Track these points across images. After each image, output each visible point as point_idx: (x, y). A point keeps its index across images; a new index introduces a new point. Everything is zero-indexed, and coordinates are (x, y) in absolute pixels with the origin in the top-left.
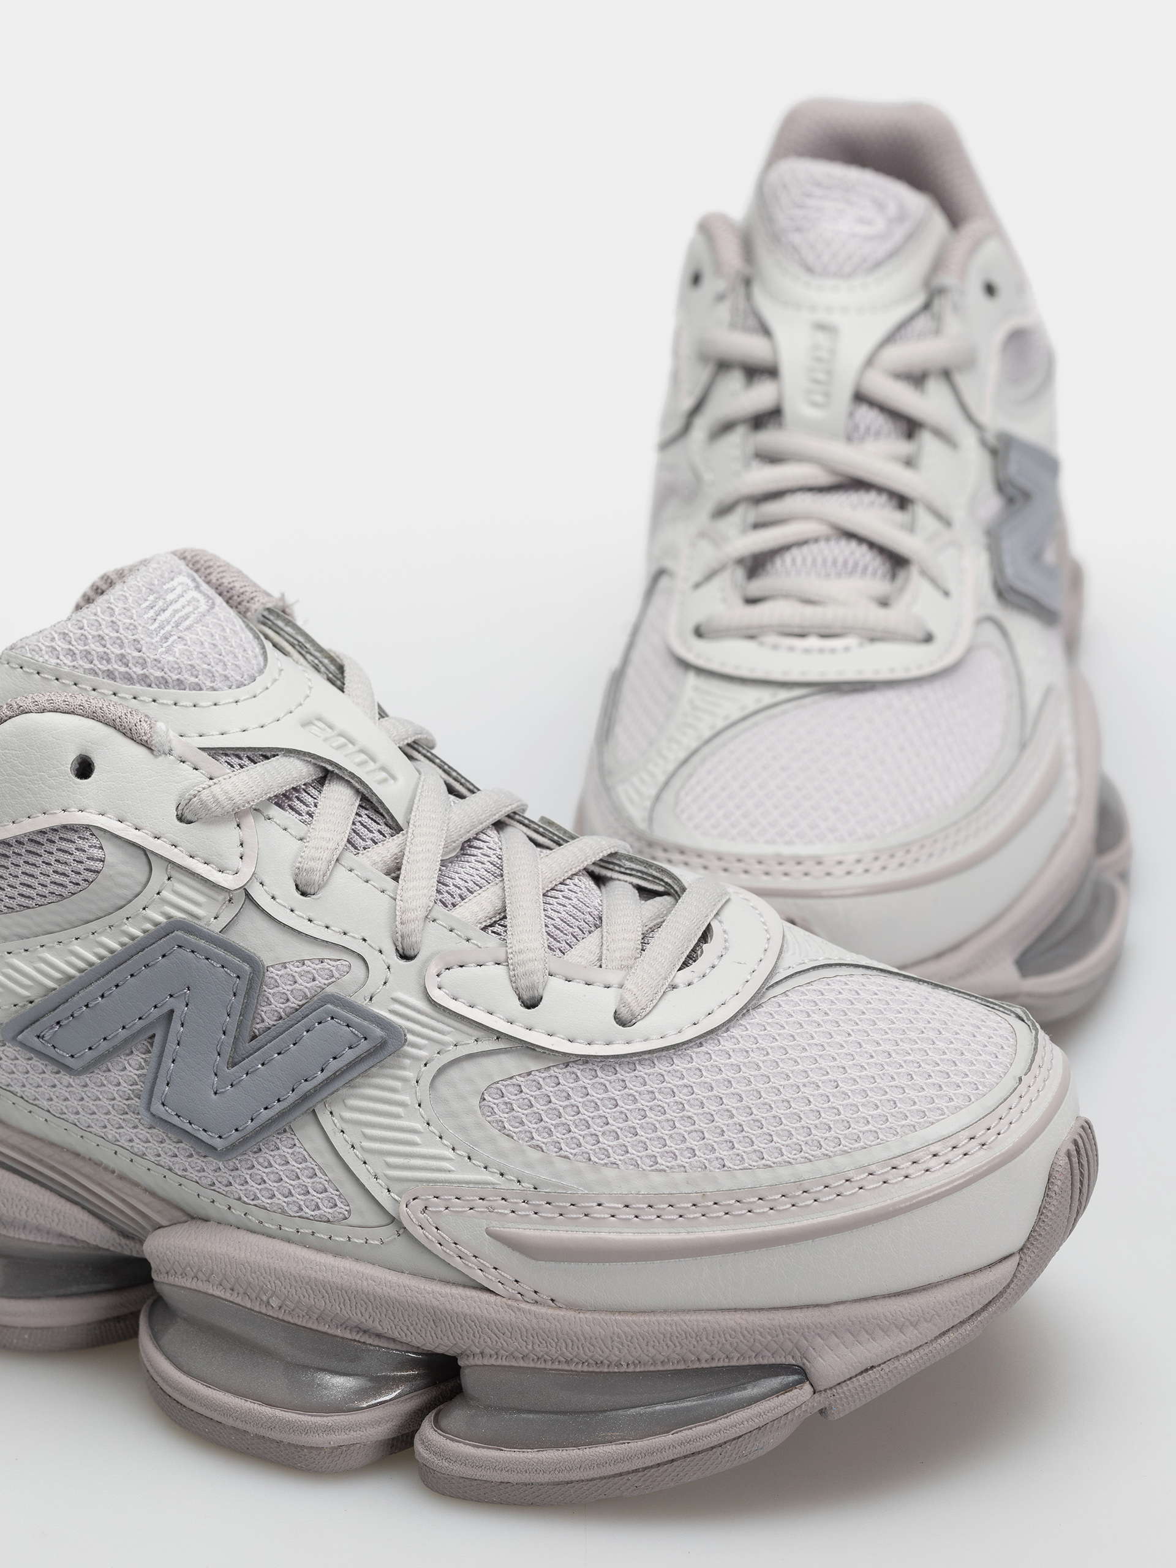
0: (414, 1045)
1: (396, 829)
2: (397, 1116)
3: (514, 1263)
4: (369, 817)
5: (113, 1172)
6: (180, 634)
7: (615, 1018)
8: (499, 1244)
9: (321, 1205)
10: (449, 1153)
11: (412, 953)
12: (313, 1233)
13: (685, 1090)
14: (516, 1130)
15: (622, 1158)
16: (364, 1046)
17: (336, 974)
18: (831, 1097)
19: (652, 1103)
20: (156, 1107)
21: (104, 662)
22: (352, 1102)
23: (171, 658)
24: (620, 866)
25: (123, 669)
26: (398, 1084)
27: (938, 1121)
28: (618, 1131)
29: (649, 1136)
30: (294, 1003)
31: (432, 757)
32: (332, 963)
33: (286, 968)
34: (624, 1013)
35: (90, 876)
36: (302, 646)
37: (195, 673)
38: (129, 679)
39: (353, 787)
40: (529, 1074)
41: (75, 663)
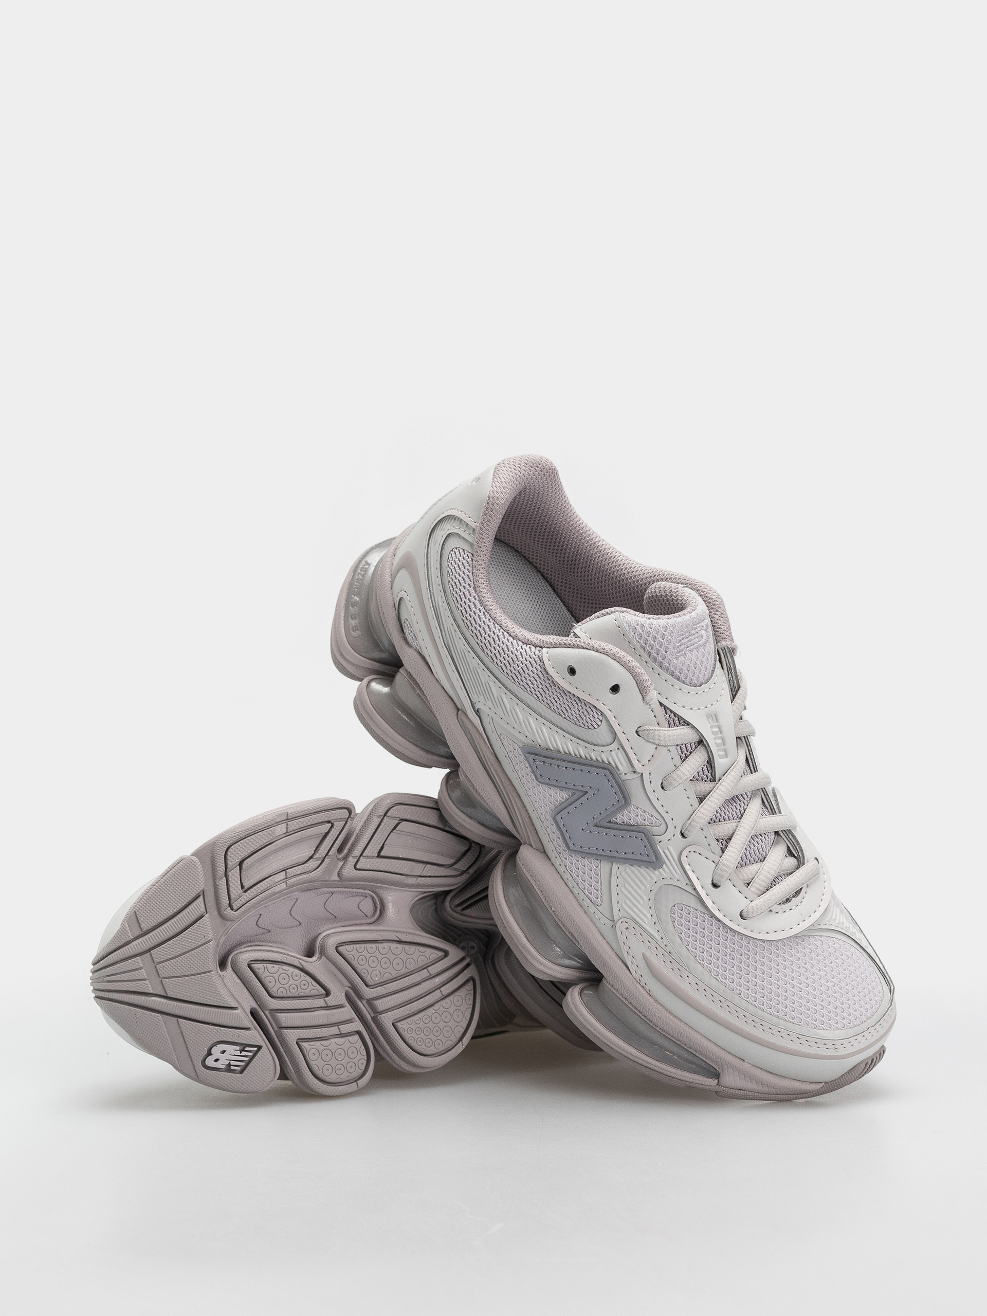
0: (663, 870)
1: (713, 779)
2: (640, 888)
3: (644, 970)
4: (707, 767)
5: (528, 814)
6: (686, 652)
7: (741, 912)
8: (644, 960)
9: (592, 894)
10: (649, 916)
11: (686, 836)
12: (583, 900)
13: (747, 957)
14: (678, 926)
15: (707, 965)
16: (646, 858)
17: (654, 824)
18: (795, 995)
19: (731, 953)
20: (558, 818)
21: (650, 648)
22: (628, 870)
23: (676, 662)
24: (788, 835)
25: (655, 655)
26: (649, 878)
27: (827, 1030)
28: (713, 954)
29: (722, 964)
30: (632, 822)
31: (749, 745)
32: (655, 819)
33: (638, 809)
34: (744, 914)
35: (591, 727)
36: (731, 669)
37: (681, 672)
38: (655, 660)
39: (708, 754)
40: (696, 910)
41: (639, 640)
